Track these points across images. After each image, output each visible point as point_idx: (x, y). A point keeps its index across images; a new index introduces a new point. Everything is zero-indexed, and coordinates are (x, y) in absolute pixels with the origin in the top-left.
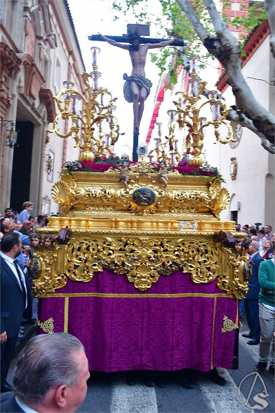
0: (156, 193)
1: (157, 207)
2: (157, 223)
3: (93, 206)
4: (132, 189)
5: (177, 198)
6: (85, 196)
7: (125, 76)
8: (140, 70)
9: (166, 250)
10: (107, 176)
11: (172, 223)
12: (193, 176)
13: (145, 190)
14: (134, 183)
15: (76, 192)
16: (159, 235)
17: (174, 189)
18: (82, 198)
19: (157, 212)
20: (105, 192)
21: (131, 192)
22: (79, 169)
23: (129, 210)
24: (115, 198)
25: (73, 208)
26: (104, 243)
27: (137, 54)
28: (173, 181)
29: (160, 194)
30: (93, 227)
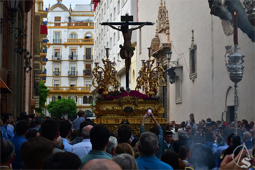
0: (133, 108)
1: (134, 113)
2: (134, 120)
3: (109, 114)
4: (124, 107)
5: (142, 110)
7: (121, 46)
8: (128, 43)
9: (138, 130)
10: (114, 102)
11: (140, 120)
12: (148, 101)
13: (129, 107)
14: (125, 105)
15: (102, 109)
16: (134, 124)
17: (141, 106)
18: (105, 111)
19: (134, 116)
20: (114, 109)
21: (124, 108)
22: (103, 100)
23: (123, 115)
24: (117, 111)
25: (101, 115)
26: (114, 128)
27: (126, 34)
28: (140, 103)
29: (135, 108)
30: (110, 122)
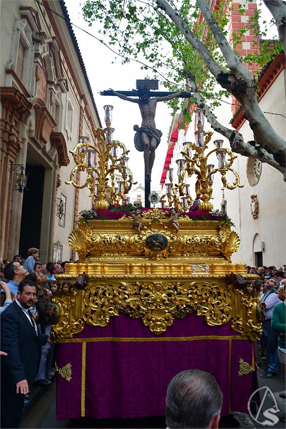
0: (168, 238)
1: (169, 251)
2: (170, 267)
3: (108, 252)
4: (145, 235)
5: (188, 242)
6: (100, 243)
7: (136, 128)
8: (150, 122)
9: (180, 293)
10: (121, 223)
11: (184, 267)
12: (203, 221)
13: (157, 235)
14: (147, 230)
15: (92, 239)
16: (172, 278)
17: (185, 234)
18: (98, 244)
19: (169, 256)
20: (120, 239)
21: (144, 238)
22: (95, 218)
23: (142, 255)
24: (129, 244)
25: (89, 255)
26: (120, 288)
27: (146, 107)
28: (184, 226)
29: (172, 239)
30: (109, 273)
